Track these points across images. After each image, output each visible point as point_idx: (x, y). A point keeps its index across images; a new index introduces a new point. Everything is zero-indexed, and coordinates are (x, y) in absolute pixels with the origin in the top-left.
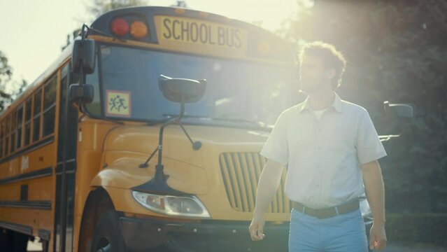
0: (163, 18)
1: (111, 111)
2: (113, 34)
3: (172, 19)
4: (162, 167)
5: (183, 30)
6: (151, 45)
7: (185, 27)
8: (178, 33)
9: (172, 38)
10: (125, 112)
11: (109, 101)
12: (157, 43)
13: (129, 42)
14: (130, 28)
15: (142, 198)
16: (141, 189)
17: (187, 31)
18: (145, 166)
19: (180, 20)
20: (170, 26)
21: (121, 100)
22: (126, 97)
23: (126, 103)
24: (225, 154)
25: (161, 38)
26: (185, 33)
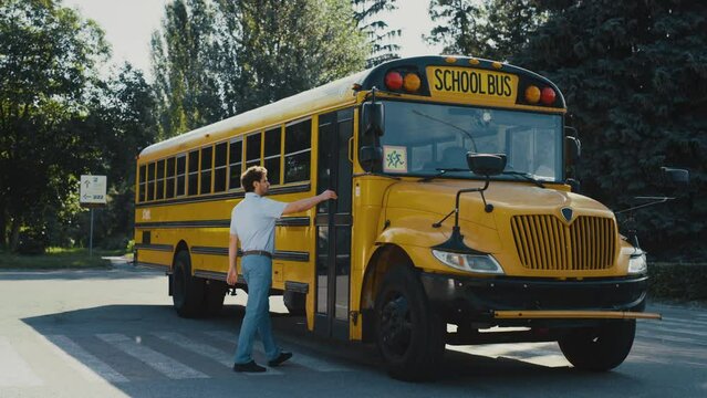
0: (434, 69)
1: (388, 167)
2: (388, 89)
3: (443, 69)
4: (459, 228)
5: (454, 80)
6: (424, 98)
7: (456, 77)
8: (449, 83)
9: (444, 89)
10: (402, 168)
11: (386, 157)
12: (429, 95)
13: (403, 96)
14: (404, 82)
15: (442, 256)
16: (441, 247)
17: (458, 80)
18: (437, 226)
19: (451, 69)
20: (441, 76)
21: (397, 156)
22: (402, 151)
23: (403, 158)
24: (515, 217)
25: (433, 89)
26: (456, 83)
